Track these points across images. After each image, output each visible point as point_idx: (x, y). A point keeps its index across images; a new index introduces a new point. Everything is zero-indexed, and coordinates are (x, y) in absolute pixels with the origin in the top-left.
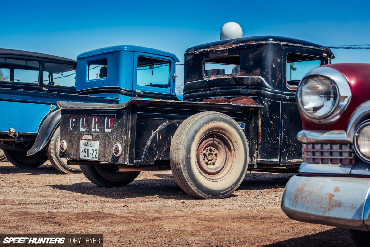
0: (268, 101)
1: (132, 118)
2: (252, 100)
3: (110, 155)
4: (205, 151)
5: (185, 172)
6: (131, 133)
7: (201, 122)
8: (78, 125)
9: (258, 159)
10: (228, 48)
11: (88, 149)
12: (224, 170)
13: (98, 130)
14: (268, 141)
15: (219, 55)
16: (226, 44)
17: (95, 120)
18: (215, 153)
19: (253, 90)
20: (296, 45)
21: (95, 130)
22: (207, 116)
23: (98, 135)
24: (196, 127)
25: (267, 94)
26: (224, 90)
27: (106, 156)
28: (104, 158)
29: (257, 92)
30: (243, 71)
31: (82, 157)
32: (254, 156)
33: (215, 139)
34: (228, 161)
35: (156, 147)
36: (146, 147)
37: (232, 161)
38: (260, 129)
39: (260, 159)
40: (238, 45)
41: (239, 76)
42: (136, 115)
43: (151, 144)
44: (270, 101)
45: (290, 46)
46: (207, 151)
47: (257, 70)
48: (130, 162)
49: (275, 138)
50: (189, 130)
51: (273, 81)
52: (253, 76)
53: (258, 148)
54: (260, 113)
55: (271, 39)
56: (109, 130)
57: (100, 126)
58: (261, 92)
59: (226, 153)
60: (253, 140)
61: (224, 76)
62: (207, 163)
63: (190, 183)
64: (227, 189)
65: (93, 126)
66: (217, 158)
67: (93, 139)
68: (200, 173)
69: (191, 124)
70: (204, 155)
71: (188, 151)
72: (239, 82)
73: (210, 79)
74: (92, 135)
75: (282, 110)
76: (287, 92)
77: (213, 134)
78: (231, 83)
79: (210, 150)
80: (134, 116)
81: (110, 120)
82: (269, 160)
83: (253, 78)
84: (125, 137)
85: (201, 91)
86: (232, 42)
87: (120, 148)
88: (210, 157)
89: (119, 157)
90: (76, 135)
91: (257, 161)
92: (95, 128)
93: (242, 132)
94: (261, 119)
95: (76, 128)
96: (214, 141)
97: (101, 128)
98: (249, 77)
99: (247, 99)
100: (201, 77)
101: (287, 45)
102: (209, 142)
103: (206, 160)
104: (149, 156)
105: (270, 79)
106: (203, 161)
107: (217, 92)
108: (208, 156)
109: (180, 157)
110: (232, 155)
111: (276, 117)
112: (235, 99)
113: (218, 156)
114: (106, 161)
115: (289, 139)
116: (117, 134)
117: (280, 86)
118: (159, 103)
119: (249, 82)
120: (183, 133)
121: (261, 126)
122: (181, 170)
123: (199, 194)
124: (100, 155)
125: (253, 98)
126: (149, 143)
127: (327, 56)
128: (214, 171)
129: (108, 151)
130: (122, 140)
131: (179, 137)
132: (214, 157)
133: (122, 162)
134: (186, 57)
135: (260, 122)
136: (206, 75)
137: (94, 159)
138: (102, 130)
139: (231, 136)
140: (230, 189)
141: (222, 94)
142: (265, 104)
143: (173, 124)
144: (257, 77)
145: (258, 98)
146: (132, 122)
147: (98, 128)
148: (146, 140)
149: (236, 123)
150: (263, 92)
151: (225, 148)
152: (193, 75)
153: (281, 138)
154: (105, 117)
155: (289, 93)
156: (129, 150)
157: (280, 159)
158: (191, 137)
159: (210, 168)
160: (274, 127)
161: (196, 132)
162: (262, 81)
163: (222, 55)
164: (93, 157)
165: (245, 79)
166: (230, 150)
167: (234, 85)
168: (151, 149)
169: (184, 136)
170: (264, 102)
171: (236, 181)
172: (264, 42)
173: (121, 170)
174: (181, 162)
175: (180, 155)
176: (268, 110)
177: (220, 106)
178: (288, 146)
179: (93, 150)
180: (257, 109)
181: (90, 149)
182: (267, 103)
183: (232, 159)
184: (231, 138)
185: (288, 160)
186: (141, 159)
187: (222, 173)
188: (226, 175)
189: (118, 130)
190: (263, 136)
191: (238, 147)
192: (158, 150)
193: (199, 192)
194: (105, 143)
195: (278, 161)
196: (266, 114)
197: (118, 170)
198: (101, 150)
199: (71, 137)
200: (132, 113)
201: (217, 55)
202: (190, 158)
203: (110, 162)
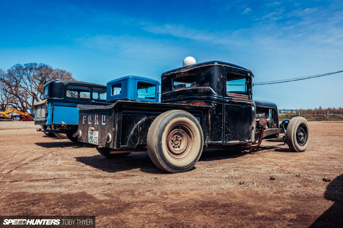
0: (215, 103)
1: (118, 115)
2: (204, 103)
3: (104, 142)
4: (172, 138)
5: (158, 154)
6: (118, 126)
7: (169, 117)
8: (87, 120)
9: (209, 142)
10: (188, 70)
11: (92, 137)
12: (186, 151)
13: (98, 124)
14: (215, 130)
15: (183, 75)
16: (187, 68)
17: (96, 117)
18: (180, 139)
19: (205, 96)
20: (232, 67)
21: (97, 124)
22: (174, 113)
23: (98, 127)
24: (166, 121)
25: (214, 98)
26: (186, 97)
27: (103, 142)
28: (101, 143)
29: (207, 97)
30: (198, 84)
31: (89, 142)
32: (206, 140)
33: (180, 129)
34: (189, 144)
35: (137, 135)
36: (130, 136)
37: (192, 145)
38: (210, 122)
39: (210, 142)
40: (195, 68)
41: (195, 87)
42: (122, 113)
43: (133, 134)
44: (216, 103)
45: (229, 67)
46: (174, 138)
47: (207, 83)
48: (117, 147)
49: (220, 127)
50: (160, 123)
51: (218, 90)
52: (205, 87)
53: (208, 134)
54: (209, 111)
55: (216, 63)
56: (104, 124)
57: (99, 121)
58: (210, 97)
59: (188, 139)
60: (205, 129)
61: (185, 88)
62: (174, 147)
63: (161, 162)
64: (189, 165)
65: (95, 120)
66: (182, 143)
67: (95, 130)
68: (169, 154)
69: (162, 119)
70: (172, 141)
71: (160, 139)
72: (195, 91)
73: (177, 90)
74: (95, 127)
75: (224, 109)
76: (227, 98)
77: (179, 126)
78: (190, 92)
79: (177, 137)
80: (120, 114)
81: (105, 116)
82: (216, 142)
83: (204, 88)
84: (114, 129)
85: (171, 98)
86: (191, 66)
87: (110, 136)
88: (176, 142)
89: (110, 143)
90: (86, 127)
91: (208, 142)
92: (96, 122)
93: (198, 124)
94: (210, 115)
95: (86, 122)
96: (179, 131)
97: (99, 122)
98: (202, 88)
99: (200, 102)
100: (171, 90)
101: (227, 67)
102: (176, 132)
103: (174, 145)
104: (132, 142)
105: (216, 89)
106: (171, 145)
107: (181, 98)
108: (175, 141)
109: (154, 144)
110: (192, 140)
111: (220, 114)
112: (193, 102)
113: (182, 141)
114: (102, 146)
115: (229, 128)
116: (109, 127)
117: (222, 93)
118: (139, 104)
119: (202, 91)
120: (156, 126)
121: (210, 120)
122: (155, 153)
123: (168, 170)
124: (99, 141)
125: (205, 101)
126: (132, 133)
127: (250, 75)
128: (179, 152)
129: (103, 139)
130: (112, 131)
131: (153, 129)
132: (179, 142)
133: (112, 147)
134: (162, 78)
135: (209, 117)
136: (174, 88)
137: (96, 144)
138: (100, 123)
139: (191, 127)
140: (191, 165)
141: (185, 100)
142: (213, 105)
143: (150, 119)
144: (207, 87)
145: (208, 101)
146: (118, 118)
147: (98, 122)
148: (130, 130)
149: (194, 118)
150: (211, 97)
151: (187, 136)
152: (167, 88)
153: (223, 127)
154: (102, 114)
155: (228, 98)
156: (116, 138)
157: (223, 142)
158: (162, 128)
159: (177, 150)
160: (219, 120)
161: (166, 125)
162: (211, 90)
163: (184, 75)
164: (95, 143)
165: (199, 90)
166: (191, 137)
167: (192, 93)
168: (133, 137)
169: (157, 128)
170: (212, 104)
171: (195, 159)
172: (212, 65)
173: (112, 152)
174: (154, 147)
175: (154, 142)
176: (215, 109)
177: (183, 106)
178: (228, 132)
179: (95, 137)
180: (208, 108)
181: (94, 136)
182: (214, 105)
183: (192, 143)
184: (191, 128)
185: (228, 142)
186: (126, 145)
187: (185, 153)
188: (188, 155)
189: (109, 124)
190: (212, 126)
191: (196, 135)
192: (139, 138)
193: (168, 169)
194: (102, 133)
195: (221, 143)
196: (214, 112)
197: (110, 152)
198: (99, 137)
199: (84, 128)
200: (118, 111)
201: (181, 75)
202: (161, 144)
203: (105, 146)
